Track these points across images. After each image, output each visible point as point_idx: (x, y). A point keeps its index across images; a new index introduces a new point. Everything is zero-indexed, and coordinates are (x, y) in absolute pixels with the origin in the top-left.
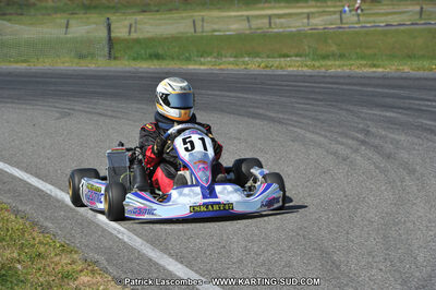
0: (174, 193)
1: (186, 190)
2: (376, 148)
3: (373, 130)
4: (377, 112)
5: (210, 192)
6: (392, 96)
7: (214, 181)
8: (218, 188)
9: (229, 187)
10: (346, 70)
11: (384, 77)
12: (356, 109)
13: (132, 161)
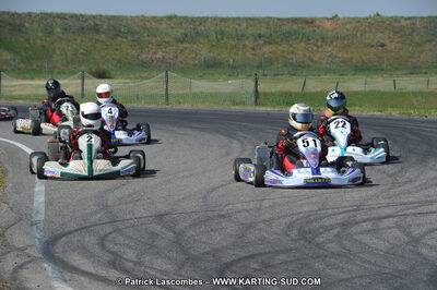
0: (295, 171)
1: (302, 170)
5: (317, 171)
7: (320, 166)
8: (322, 169)
9: (329, 169)
13: (271, 154)
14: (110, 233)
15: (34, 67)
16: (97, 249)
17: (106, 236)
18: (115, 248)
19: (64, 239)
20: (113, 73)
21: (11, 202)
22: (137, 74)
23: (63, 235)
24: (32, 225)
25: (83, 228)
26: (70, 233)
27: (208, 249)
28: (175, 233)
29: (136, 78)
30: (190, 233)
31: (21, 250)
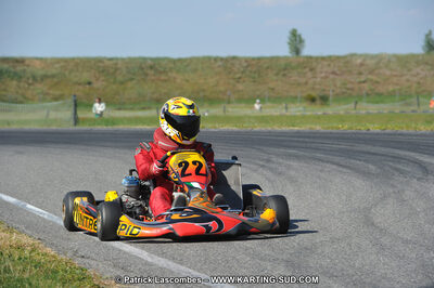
2: (271, 169)
3: (274, 159)
4: (282, 150)
6: (298, 141)
10: (270, 129)
11: (298, 132)
12: (265, 148)
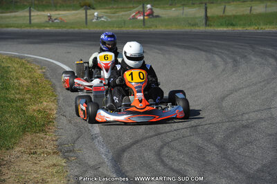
14: (162, 147)
15: (44, 3)
16: (160, 167)
17: (160, 151)
18: (175, 165)
19: (126, 155)
20: (95, 6)
21: (67, 114)
22: (111, 6)
23: (124, 150)
24: (93, 139)
25: (136, 142)
26: (128, 147)
27: (259, 166)
28: (217, 146)
29: (110, 9)
30: (230, 146)
31: (95, 168)
